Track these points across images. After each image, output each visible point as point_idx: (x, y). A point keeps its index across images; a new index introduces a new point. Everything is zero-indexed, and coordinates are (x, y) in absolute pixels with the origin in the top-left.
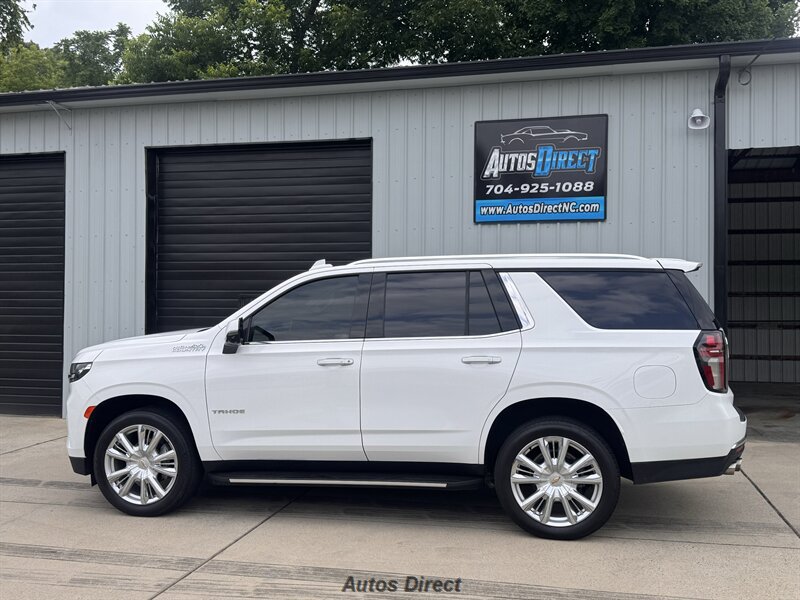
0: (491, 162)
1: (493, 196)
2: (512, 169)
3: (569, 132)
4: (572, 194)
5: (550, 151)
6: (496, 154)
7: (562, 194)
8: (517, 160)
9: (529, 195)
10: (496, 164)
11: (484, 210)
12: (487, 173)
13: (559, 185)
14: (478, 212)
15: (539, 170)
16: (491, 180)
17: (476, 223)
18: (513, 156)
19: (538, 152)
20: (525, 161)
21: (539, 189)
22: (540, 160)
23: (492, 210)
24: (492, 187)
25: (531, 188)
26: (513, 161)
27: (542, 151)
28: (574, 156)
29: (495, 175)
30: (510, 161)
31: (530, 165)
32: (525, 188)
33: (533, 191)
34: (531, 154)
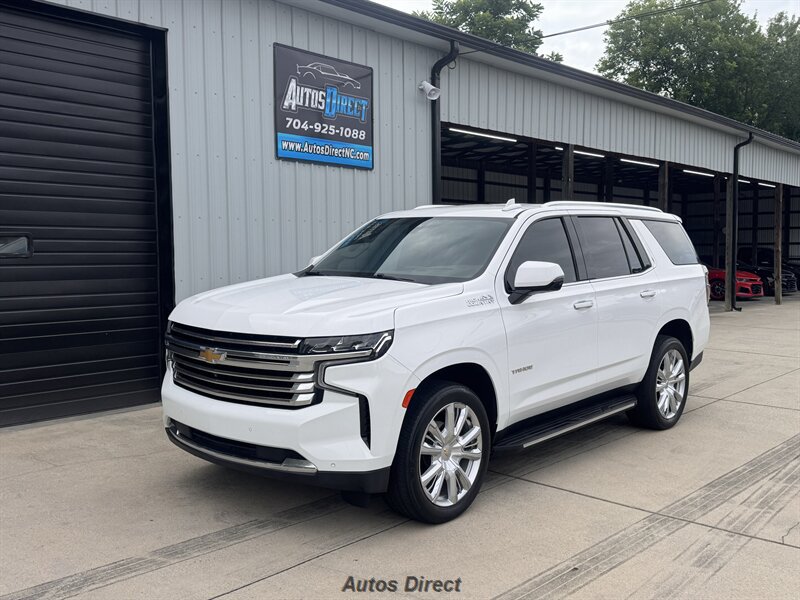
0: (289, 93)
1: (291, 131)
2: (307, 105)
3: (348, 77)
4: (351, 140)
5: (335, 93)
6: (293, 84)
7: (344, 139)
8: (310, 95)
9: (320, 136)
10: (294, 96)
11: (285, 145)
12: (286, 104)
13: (342, 128)
14: (279, 146)
15: (327, 111)
16: (290, 113)
17: (278, 158)
18: (308, 91)
19: (326, 91)
20: (316, 98)
21: (328, 130)
22: (328, 100)
23: (292, 146)
24: (291, 120)
25: (323, 128)
26: (308, 96)
27: (329, 91)
28: (353, 104)
29: (293, 108)
30: (305, 94)
31: (320, 103)
32: (317, 127)
33: (324, 131)
34: (321, 93)
